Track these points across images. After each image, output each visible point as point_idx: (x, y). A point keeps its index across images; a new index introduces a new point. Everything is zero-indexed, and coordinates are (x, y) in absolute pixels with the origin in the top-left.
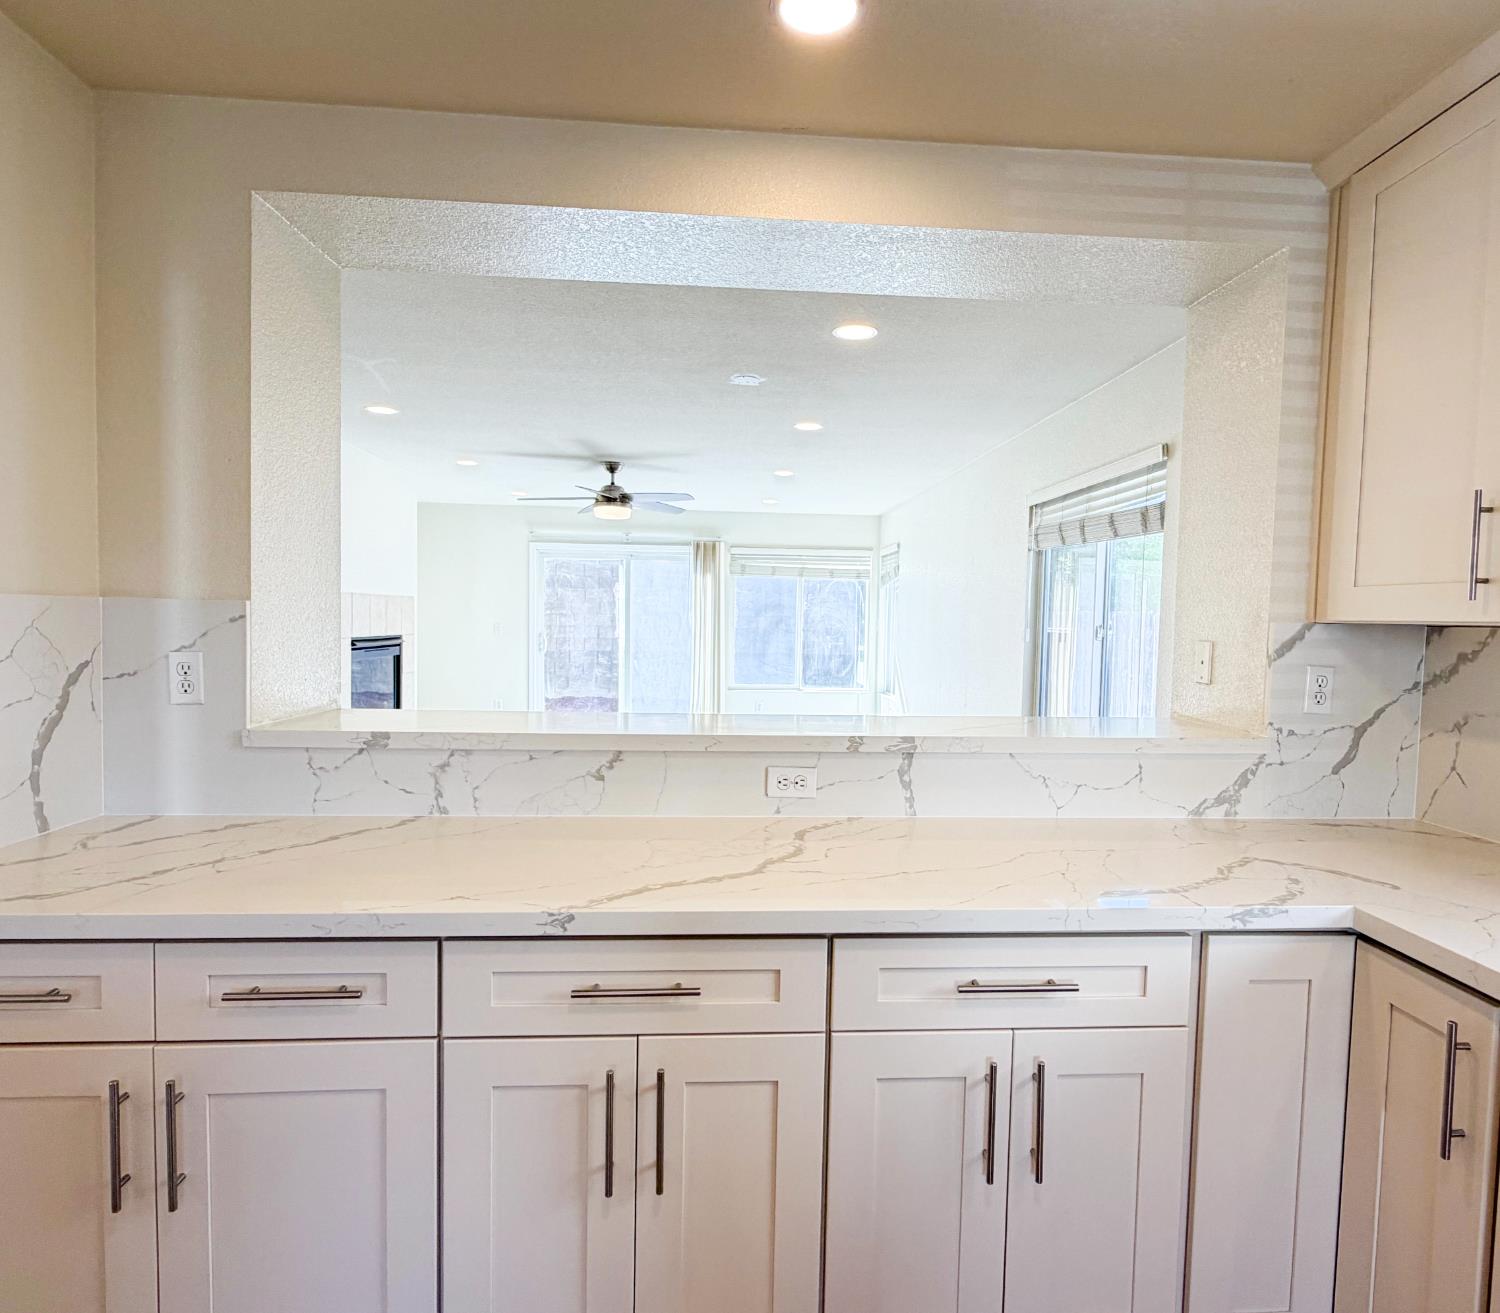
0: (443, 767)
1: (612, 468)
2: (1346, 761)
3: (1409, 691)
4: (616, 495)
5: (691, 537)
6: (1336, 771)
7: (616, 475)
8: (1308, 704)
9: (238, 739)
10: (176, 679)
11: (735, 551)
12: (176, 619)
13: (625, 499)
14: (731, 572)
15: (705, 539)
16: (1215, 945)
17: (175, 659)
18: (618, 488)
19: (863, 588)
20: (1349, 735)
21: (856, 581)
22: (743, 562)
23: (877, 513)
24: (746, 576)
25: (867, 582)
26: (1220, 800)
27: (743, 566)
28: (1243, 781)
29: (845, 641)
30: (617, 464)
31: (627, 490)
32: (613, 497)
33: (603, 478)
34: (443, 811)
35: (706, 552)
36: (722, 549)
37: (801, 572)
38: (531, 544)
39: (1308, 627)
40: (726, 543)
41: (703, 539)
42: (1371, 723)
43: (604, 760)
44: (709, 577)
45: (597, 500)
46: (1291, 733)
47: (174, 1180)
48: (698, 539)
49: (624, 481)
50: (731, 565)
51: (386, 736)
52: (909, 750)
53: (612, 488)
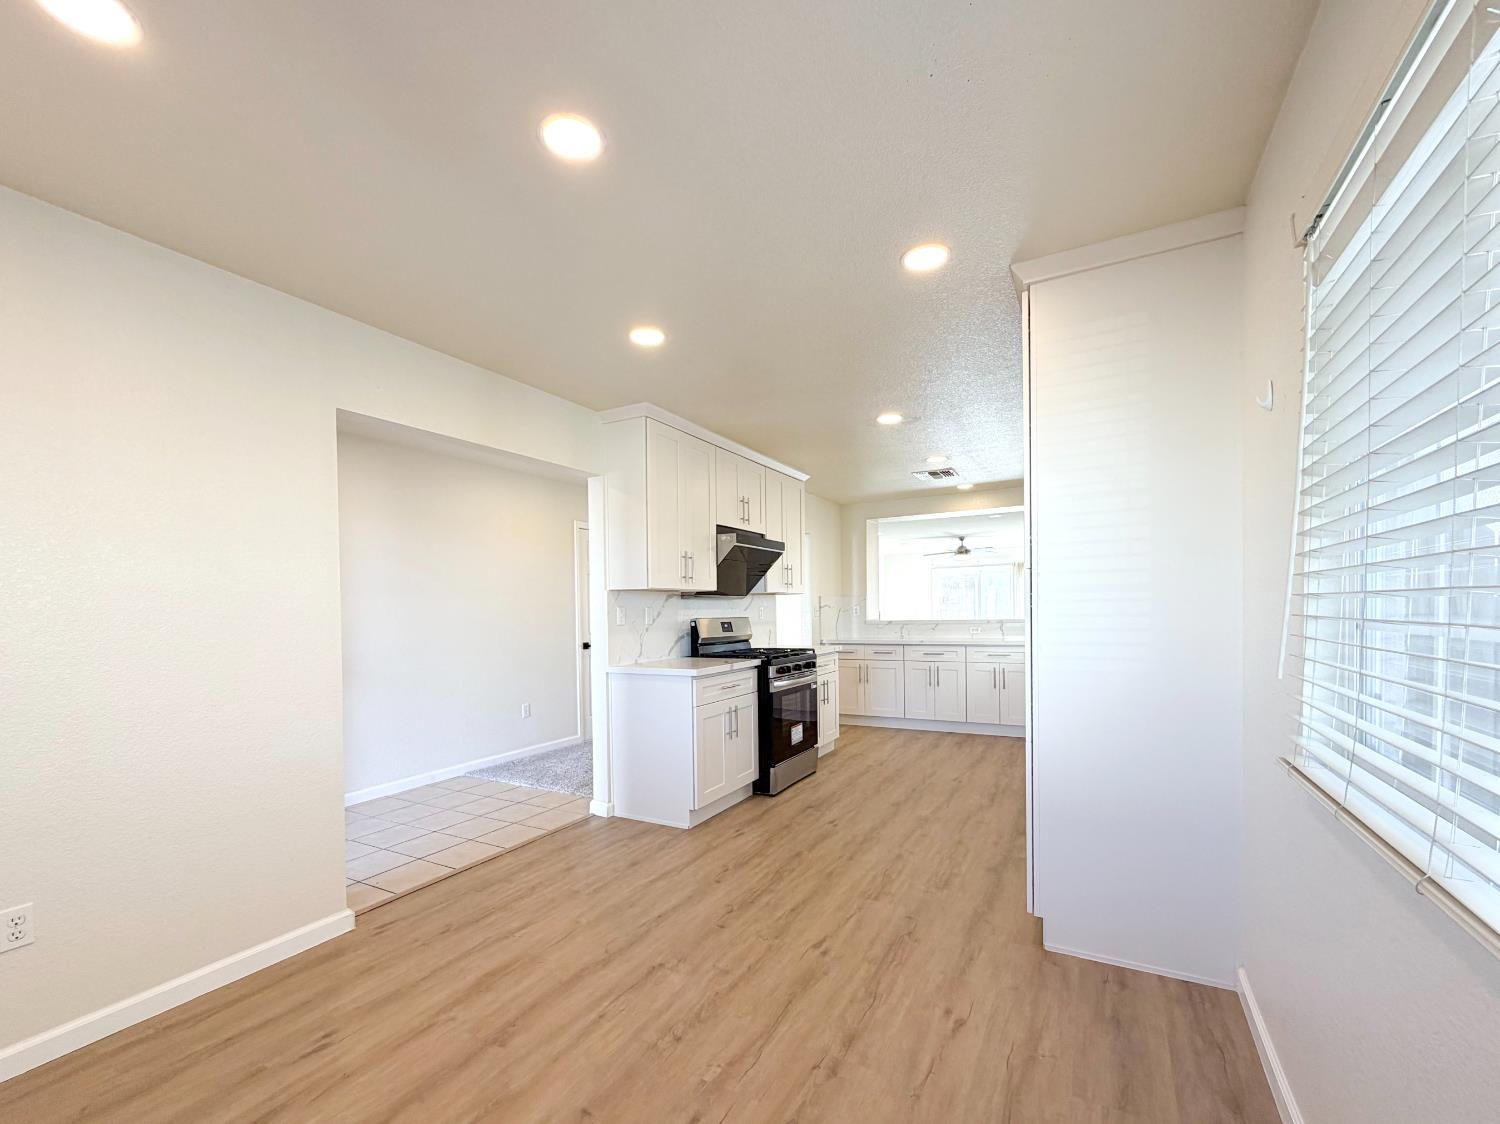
1: (962, 539)
7: (964, 541)
9: (866, 622)
10: (854, 611)
12: (855, 601)
13: (967, 551)
17: (854, 607)
18: (964, 547)
31: (968, 548)
32: (963, 551)
33: (958, 543)
45: (957, 553)
49: (967, 544)
52: (1001, 622)
53: (962, 547)
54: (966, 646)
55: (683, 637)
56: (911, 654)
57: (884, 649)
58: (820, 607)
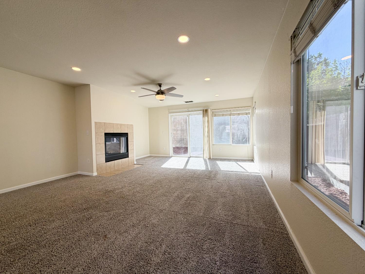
5: (202, 109)
11: (213, 111)
14: (212, 116)
15: (206, 108)
19: (248, 117)
21: (246, 115)
22: (215, 113)
24: (216, 117)
27: (215, 114)
29: (244, 132)
35: (205, 112)
36: (209, 111)
37: (230, 115)
38: (169, 114)
40: (211, 109)
44: (206, 118)
48: (204, 109)
50: (212, 114)
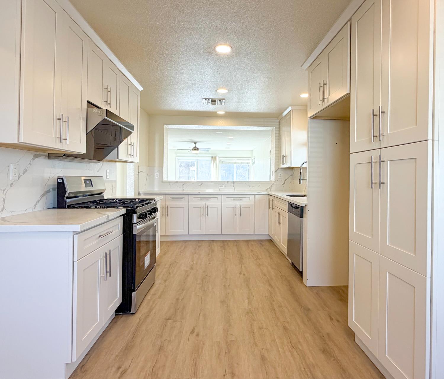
0: (183, 185)
1: (195, 143)
2: (284, 183)
3: (291, 176)
4: (196, 148)
6: (283, 185)
7: (196, 144)
8: (279, 177)
9: (162, 182)
10: (156, 175)
12: (156, 169)
13: (198, 149)
14: (220, 163)
15: (214, 156)
16: (256, 196)
17: (156, 173)
18: (196, 147)
19: (249, 166)
20: (284, 181)
21: (247, 165)
22: (222, 161)
23: (252, 150)
24: (223, 164)
25: (250, 165)
26: (269, 188)
27: (222, 162)
28: (272, 186)
30: (196, 142)
31: (198, 148)
33: (193, 145)
34: (183, 189)
35: (214, 159)
37: (235, 163)
38: (176, 158)
39: (279, 169)
40: (219, 157)
41: (213, 156)
42: (287, 179)
43: (201, 184)
44: (215, 164)
45: (192, 150)
46: (277, 181)
47: (167, 215)
48: (212, 156)
49: (198, 146)
50: (220, 162)
51: (178, 181)
52: (234, 182)
53: (195, 147)
54: (222, 194)
55: (48, 191)
56: (193, 199)
57: (177, 196)
58: (139, 172)
